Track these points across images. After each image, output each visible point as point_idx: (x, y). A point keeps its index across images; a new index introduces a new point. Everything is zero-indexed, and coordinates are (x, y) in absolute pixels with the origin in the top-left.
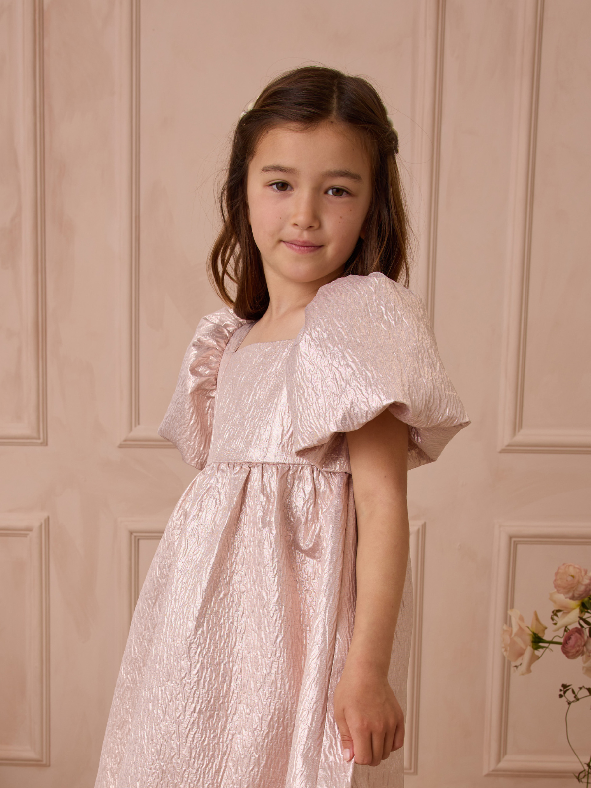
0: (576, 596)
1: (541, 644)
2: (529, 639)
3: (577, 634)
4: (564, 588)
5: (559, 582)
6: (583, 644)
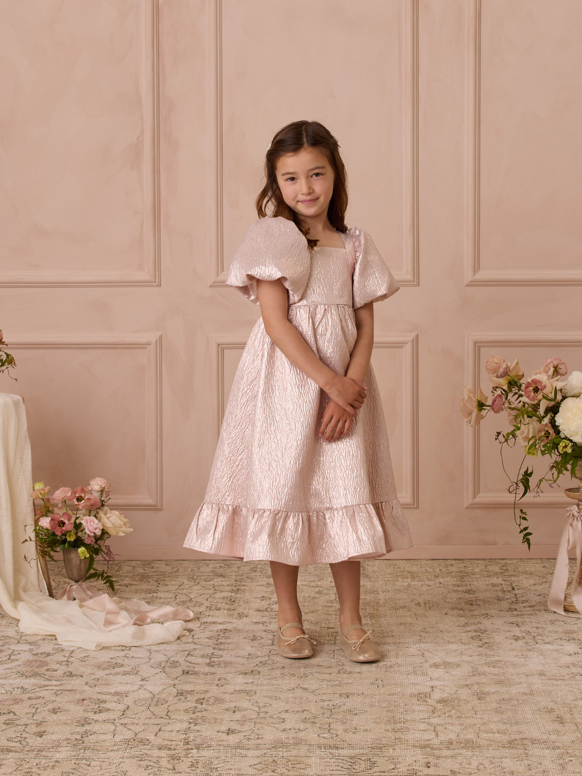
0: (499, 375)
1: (484, 407)
2: (475, 404)
3: (499, 398)
4: (492, 370)
5: (489, 367)
6: (502, 403)
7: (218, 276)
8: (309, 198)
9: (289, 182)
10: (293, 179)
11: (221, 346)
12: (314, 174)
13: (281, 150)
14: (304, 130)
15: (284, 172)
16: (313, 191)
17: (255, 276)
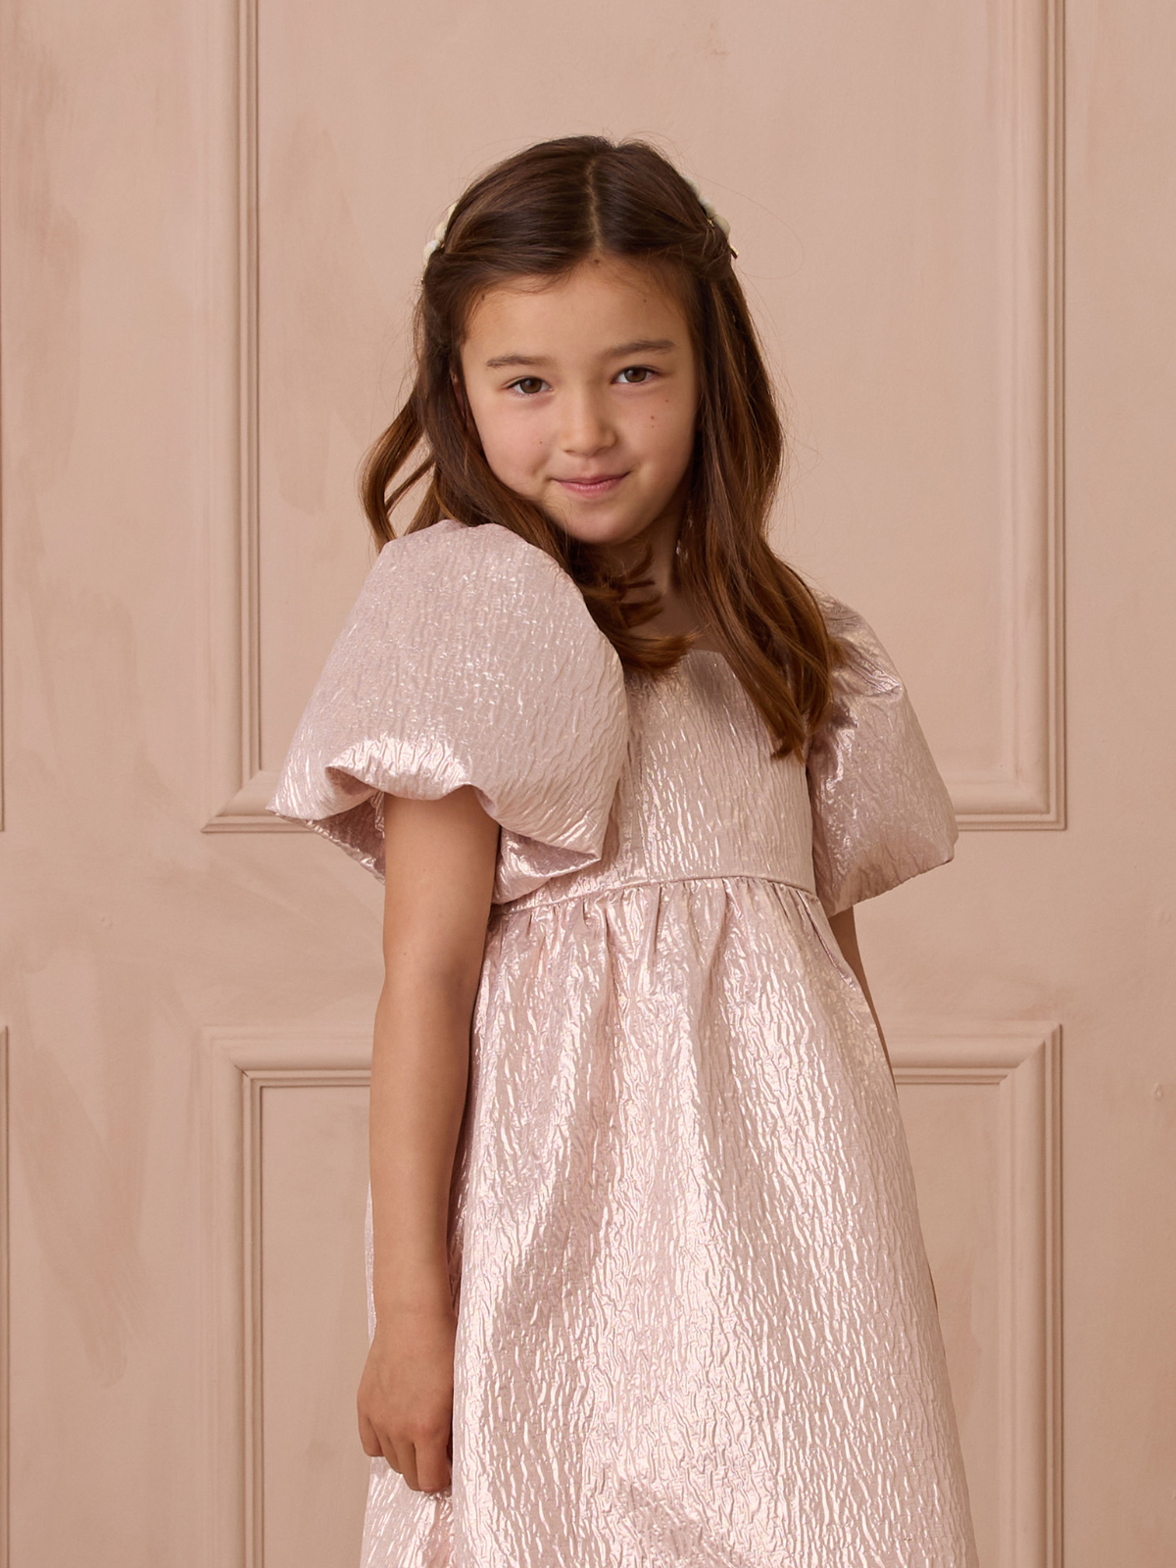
7: (240, 785)
8: (593, 469)
9: (518, 398)
10: (532, 385)
11: (251, 1074)
12: (625, 371)
13: (491, 261)
14: (591, 180)
15: (500, 351)
16: (617, 441)
17: (359, 777)
